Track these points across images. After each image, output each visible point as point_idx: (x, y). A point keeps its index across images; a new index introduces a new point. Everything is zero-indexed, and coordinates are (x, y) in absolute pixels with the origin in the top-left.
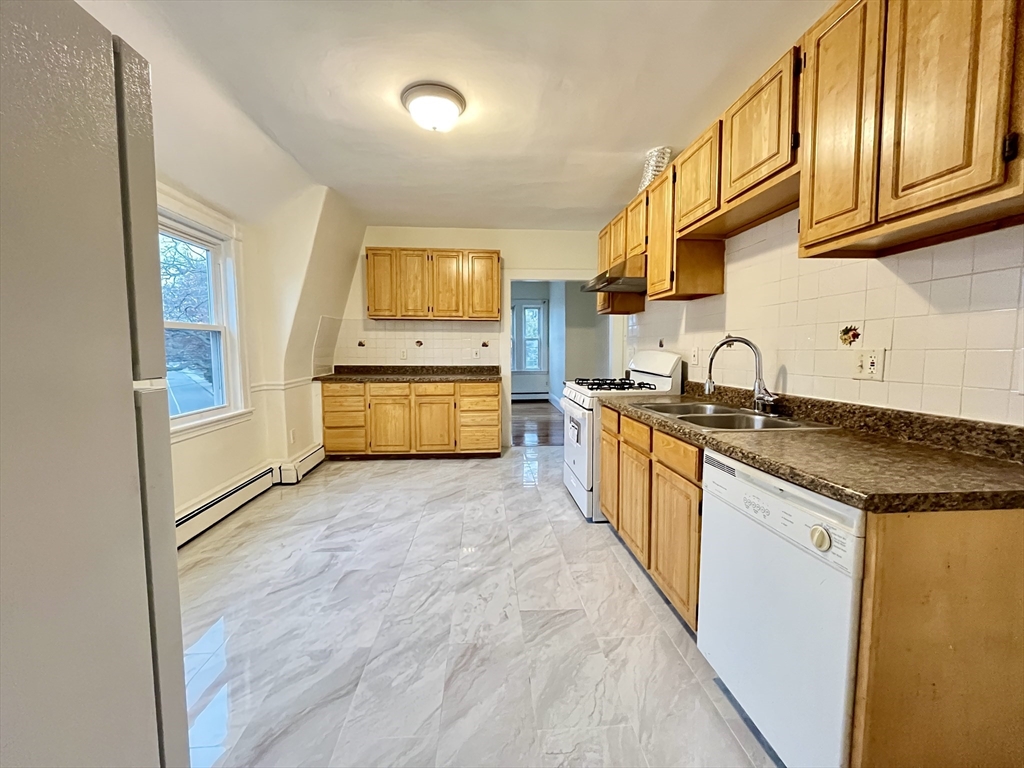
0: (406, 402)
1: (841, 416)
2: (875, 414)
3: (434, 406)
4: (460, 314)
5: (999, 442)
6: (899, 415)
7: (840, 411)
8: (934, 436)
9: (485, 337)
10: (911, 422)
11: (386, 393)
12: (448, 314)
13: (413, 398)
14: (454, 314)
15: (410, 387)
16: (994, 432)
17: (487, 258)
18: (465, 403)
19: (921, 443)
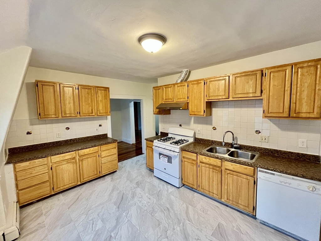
0: (74, 161)
1: (258, 150)
2: (268, 150)
3: (89, 159)
4: (94, 114)
5: (298, 156)
6: (275, 150)
7: (258, 149)
8: (283, 155)
9: (100, 122)
10: (278, 152)
11: (62, 159)
12: (88, 115)
13: (77, 158)
14: (91, 115)
15: (76, 153)
16: (297, 154)
17: (104, 90)
18: (104, 154)
19: (281, 156)
